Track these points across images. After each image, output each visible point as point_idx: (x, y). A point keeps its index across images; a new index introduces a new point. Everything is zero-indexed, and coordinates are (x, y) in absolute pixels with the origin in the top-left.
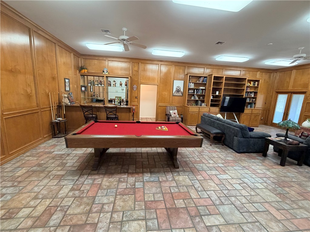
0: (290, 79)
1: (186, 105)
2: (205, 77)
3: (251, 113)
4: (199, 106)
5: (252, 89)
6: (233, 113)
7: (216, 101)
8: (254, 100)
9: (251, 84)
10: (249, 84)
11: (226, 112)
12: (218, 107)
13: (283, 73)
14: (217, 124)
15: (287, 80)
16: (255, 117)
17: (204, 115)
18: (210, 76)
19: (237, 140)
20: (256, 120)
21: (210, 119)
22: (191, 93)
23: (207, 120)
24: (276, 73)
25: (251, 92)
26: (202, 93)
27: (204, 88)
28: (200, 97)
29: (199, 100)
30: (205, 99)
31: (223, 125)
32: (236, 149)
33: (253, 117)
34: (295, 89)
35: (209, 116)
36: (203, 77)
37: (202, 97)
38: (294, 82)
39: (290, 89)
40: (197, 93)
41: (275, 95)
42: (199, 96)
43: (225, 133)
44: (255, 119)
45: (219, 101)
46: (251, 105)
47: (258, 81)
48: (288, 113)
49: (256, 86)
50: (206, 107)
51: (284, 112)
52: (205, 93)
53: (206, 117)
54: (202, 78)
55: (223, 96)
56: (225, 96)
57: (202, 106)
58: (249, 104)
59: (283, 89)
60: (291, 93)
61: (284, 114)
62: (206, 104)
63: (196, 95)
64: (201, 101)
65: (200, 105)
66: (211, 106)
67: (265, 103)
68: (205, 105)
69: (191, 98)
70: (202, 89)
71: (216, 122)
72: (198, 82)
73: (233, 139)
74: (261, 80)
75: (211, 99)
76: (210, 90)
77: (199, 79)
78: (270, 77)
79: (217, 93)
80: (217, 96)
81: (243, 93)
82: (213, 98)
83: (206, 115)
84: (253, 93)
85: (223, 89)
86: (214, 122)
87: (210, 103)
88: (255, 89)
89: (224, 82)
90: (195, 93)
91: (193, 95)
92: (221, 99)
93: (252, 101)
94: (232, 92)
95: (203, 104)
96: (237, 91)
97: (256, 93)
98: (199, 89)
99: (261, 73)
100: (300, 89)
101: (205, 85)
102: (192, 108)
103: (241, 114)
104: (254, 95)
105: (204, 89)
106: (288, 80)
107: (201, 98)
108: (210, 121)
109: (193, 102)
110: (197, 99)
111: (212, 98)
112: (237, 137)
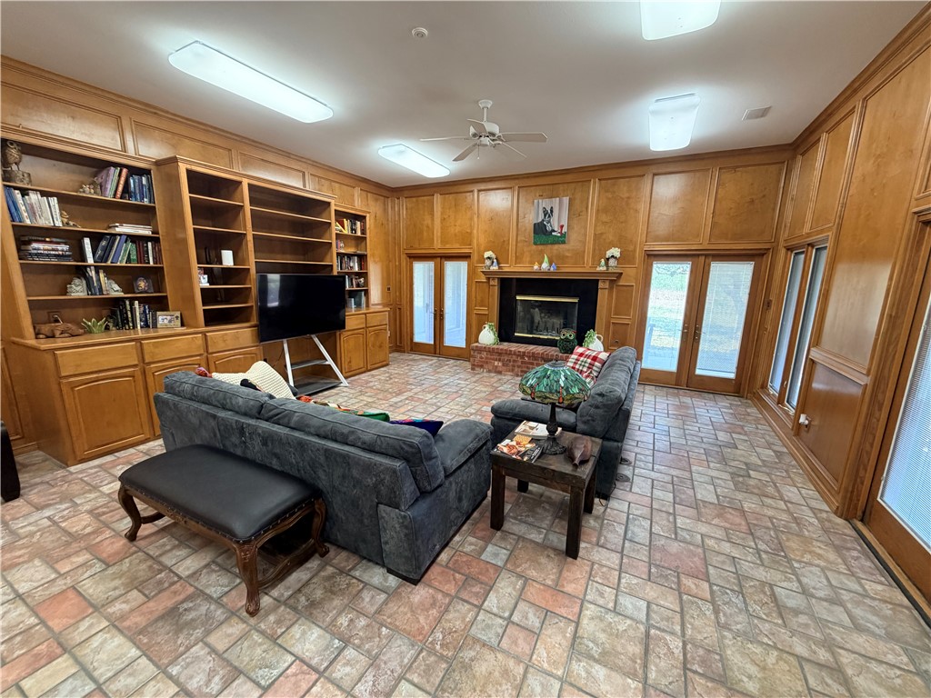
0: (433, 220)
1: (32, 342)
2: (135, 171)
3: (364, 326)
4: (140, 333)
5: (351, 247)
6: (313, 336)
7: (230, 296)
8: (362, 280)
9: (343, 227)
10: (340, 228)
11: (285, 340)
12: (248, 321)
13: (414, 199)
14: (265, 443)
15: (426, 223)
16: (377, 335)
17: (170, 389)
18: (167, 169)
19: (402, 525)
20: (380, 347)
21: (212, 411)
22: (54, 261)
23: (195, 421)
24: (398, 198)
25: (350, 256)
26: (142, 255)
27: (145, 231)
28: (136, 280)
29: (132, 300)
30: (170, 290)
31: (302, 445)
32: (402, 568)
33: (372, 339)
34: (448, 246)
35: (203, 392)
36: (122, 166)
37: (146, 278)
38: (441, 228)
39: (437, 247)
40: (104, 258)
41: (407, 264)
42: (126, 277)
43: (320, 486)
44: (378, 344)
45: (242, 294)
46: (357, 299)
47: (362, 218)
48: (442, 311)
49: (359, 233)
50: (184, 330)
51: (435, 311)
52: (157, 258)
53: (184, 404)
54: (114, 172)
55: (257, 272)
56: (263, 270)
57: (155, 326)
58: (350, 297)
59: (422, 246)
60: (441, 257)
61: (435, 315)
62: (178, 314)
63: (97, 269)
64: (142, 301)
65: (147, 326)
66: (207, 324)
67: (389, 289)
68: (178, 322)
69: (65, 292)
70: (133, 239)
71: (254, 431)
72: (88, 192)
73: (376, 516)
74: (368, 215)
75: (203, 290)
76: (185, 241)
77: (95, 175)
78: (385, 210)
79: (228, 258)
80: (228, 274)
81: (328, 257)
82: (210, 282)
83: (187, 387)
84: (356, 258)
85: (250, 238)
86: (242, 430)
87: (200, 308)
88: (357, 246)
89: (248, 207)
90: (90, 260)
91: (81, 272)
92: (252, 284)
93: (358, 285)
94: (289, 256)
95: (163, 318)
96: (305, 249)
97: (362, 259)
98: (115, 235)
99: (364, 193)
100: (456, 248)
101: (146, 214)
102: (80, 354)
103: (338, 333)
104: (361, 267)
105: (145, 239)
106: (428, 221)
107: (142, 284)
108: (213, 423)
109: (92, 310)
110: (114, 290)
111: (207, 285)
112: (397, 507)
